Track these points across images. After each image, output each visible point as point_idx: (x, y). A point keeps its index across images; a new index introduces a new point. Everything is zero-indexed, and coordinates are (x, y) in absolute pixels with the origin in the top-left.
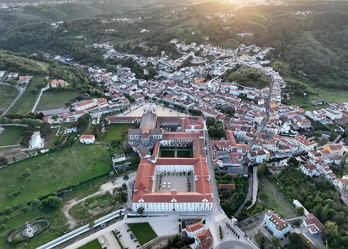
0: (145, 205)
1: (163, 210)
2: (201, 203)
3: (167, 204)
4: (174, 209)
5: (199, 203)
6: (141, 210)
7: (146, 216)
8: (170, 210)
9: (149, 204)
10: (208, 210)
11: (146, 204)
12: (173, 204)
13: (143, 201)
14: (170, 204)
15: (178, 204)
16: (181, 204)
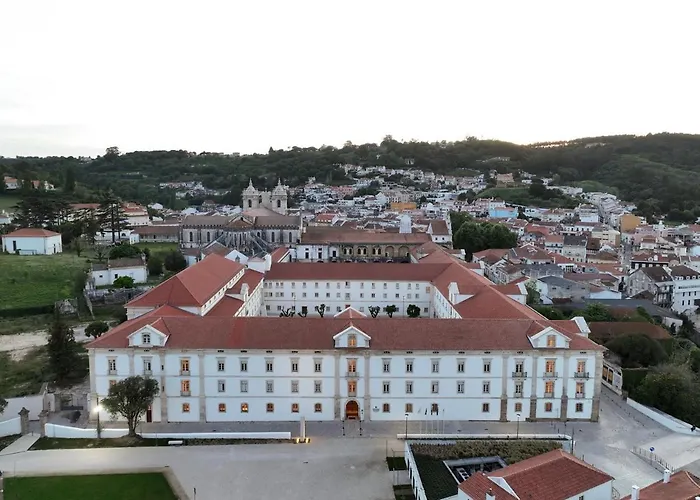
0: (167, 367)
1: (283, 413)
2: (528, 361)
3: (306, 360)
4: (352, 406)
5: (512, 361)
6: (134, 396)
7: (164, 442)
8: (327, 414)
9: (194, 359)
10: (572, 413)
11: (173, 361)
12: (344, 361)
13: (158, 337)
14: (328, 360)
15: (376, 361)
16: (398, 361)
